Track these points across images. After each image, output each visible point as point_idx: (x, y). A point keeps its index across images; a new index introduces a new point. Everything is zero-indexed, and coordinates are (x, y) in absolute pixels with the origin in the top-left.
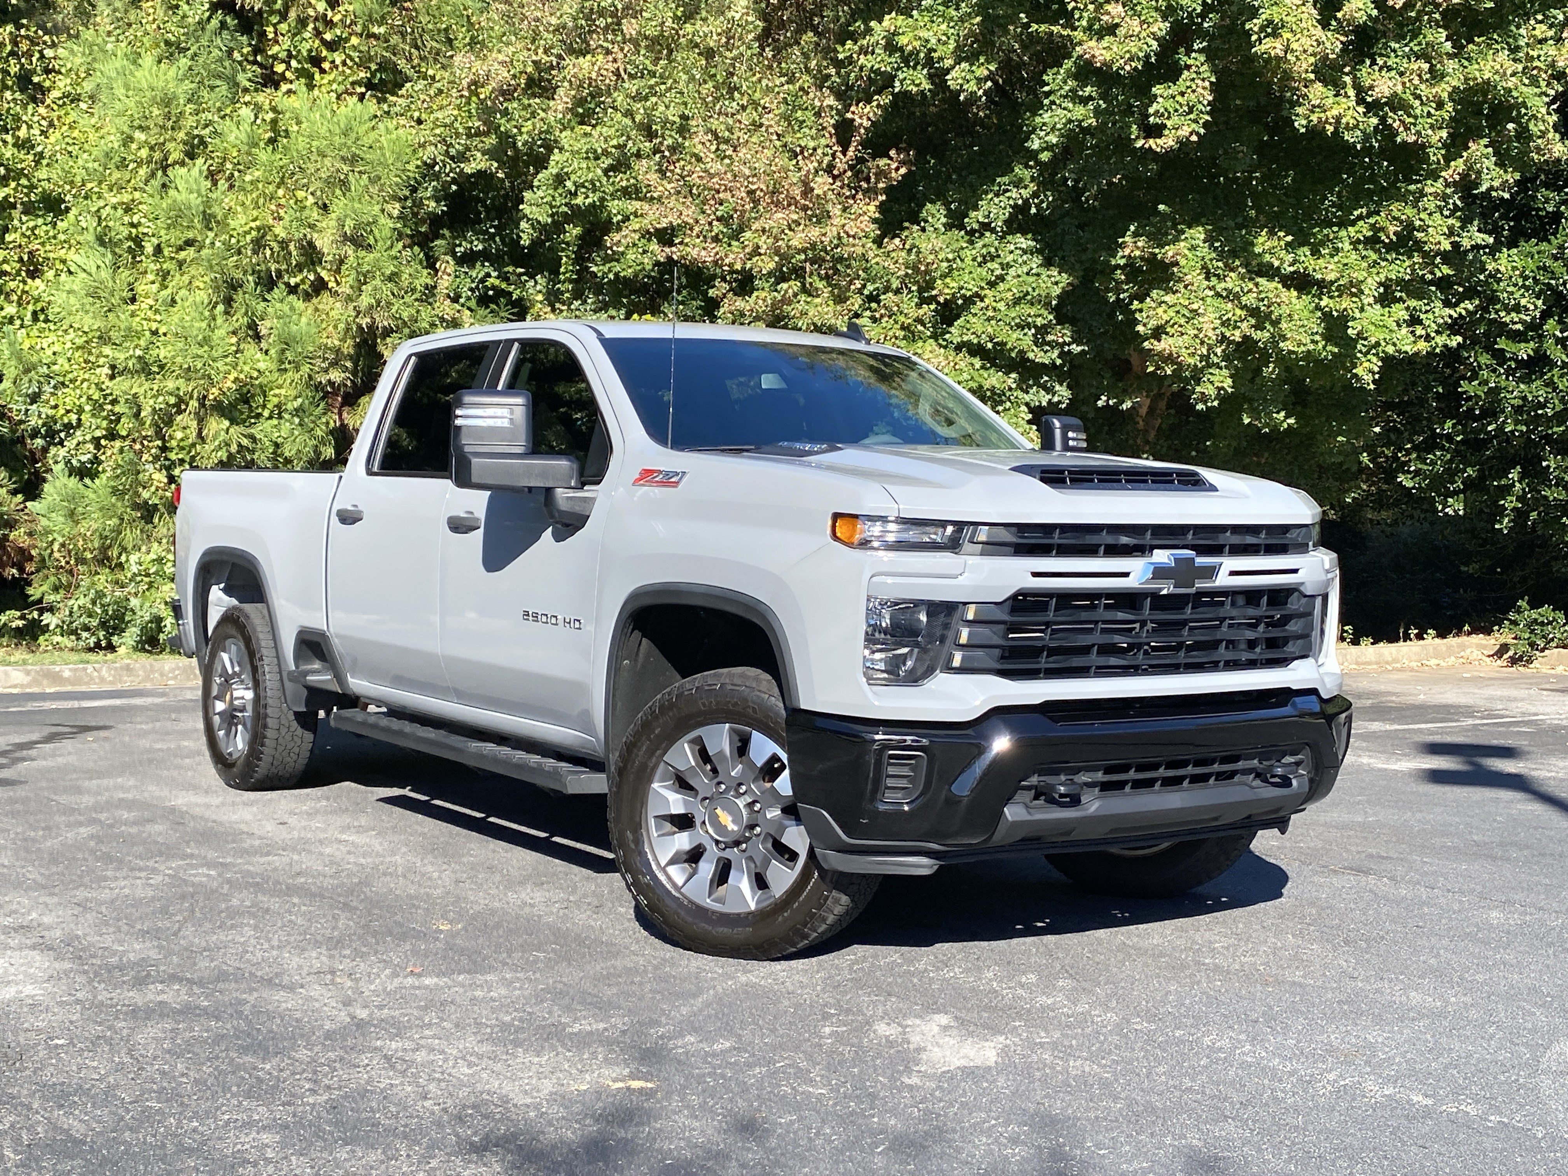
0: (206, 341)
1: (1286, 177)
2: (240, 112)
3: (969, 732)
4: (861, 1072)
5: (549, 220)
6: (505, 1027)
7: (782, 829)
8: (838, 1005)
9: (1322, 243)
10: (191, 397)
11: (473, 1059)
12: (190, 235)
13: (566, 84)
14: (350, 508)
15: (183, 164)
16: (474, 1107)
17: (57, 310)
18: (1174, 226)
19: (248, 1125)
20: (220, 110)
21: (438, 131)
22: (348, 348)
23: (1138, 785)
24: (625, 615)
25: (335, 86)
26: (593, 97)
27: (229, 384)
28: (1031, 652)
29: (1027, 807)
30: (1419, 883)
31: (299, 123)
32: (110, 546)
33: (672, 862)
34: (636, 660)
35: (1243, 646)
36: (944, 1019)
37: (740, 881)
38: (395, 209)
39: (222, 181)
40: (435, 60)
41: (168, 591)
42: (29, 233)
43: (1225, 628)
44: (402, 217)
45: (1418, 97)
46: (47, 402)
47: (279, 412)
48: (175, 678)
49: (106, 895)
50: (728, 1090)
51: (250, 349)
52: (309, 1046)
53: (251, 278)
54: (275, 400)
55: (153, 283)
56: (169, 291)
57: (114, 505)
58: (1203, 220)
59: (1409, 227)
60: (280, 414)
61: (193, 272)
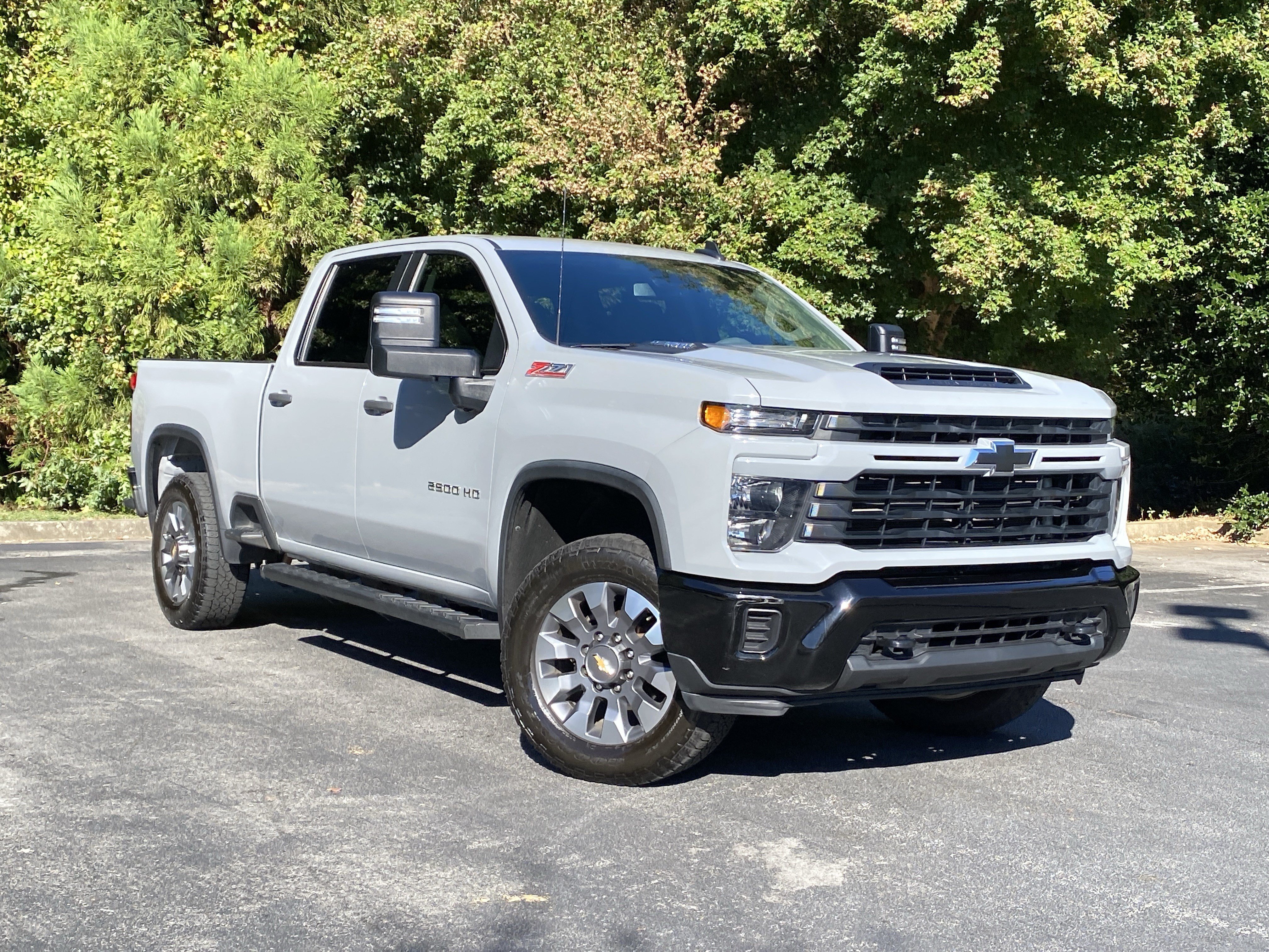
0: (159, 254)
1: (1059, 132)
2: (190, 64)
3: (819, 593)
4: (726, 889)
5: (446, 158)
6: (413, 843)
7: (652, 674)
8: (700, 828)
9: (1087, 188)
10: (146, 301)
11: (386, 872)
12: (148, 166)
13: (461, 45)
14: (280, 393)
15: (142, 107)
16: (389, 917)
17: (36, 226)
18: (965, 172)
19: (191, 930)
20: (173, 62)
21: (354, 83)
22: (277, 262)
23: (962, 641)
24: (518, 487)
25: (269, 44)
26: (484, 57)
27: (178, 290)
28: (872, 524)
29: (867, 659)
30: (1185, 726)
31: (239, 74)
32: (77, 424)
33: (556, 700)
34: (526, 527)
35: (1049, 522)
36: (793, 842)
37: (615, 717)
38: (317, 146)
39: (175, 122)
40: (352, 24)
41: (125, 461)
42: (13, 162)
43: (1036, 507)
44: (323, 154)
45: (1171, 67)
46: (27, 302)
47: (219, 313)
48: (129, 533)
49: (68, 719)
50: (611, 905)
51: (196, 262)
52: (244, 858)
53: (197, 203)
54: (216, 304)
55: (116, 205)
56: (129, 212)
57: (81, 389)
58: (990, 167)
59: (1160, 175)
60: (219, 315)
61: (149, 197)
